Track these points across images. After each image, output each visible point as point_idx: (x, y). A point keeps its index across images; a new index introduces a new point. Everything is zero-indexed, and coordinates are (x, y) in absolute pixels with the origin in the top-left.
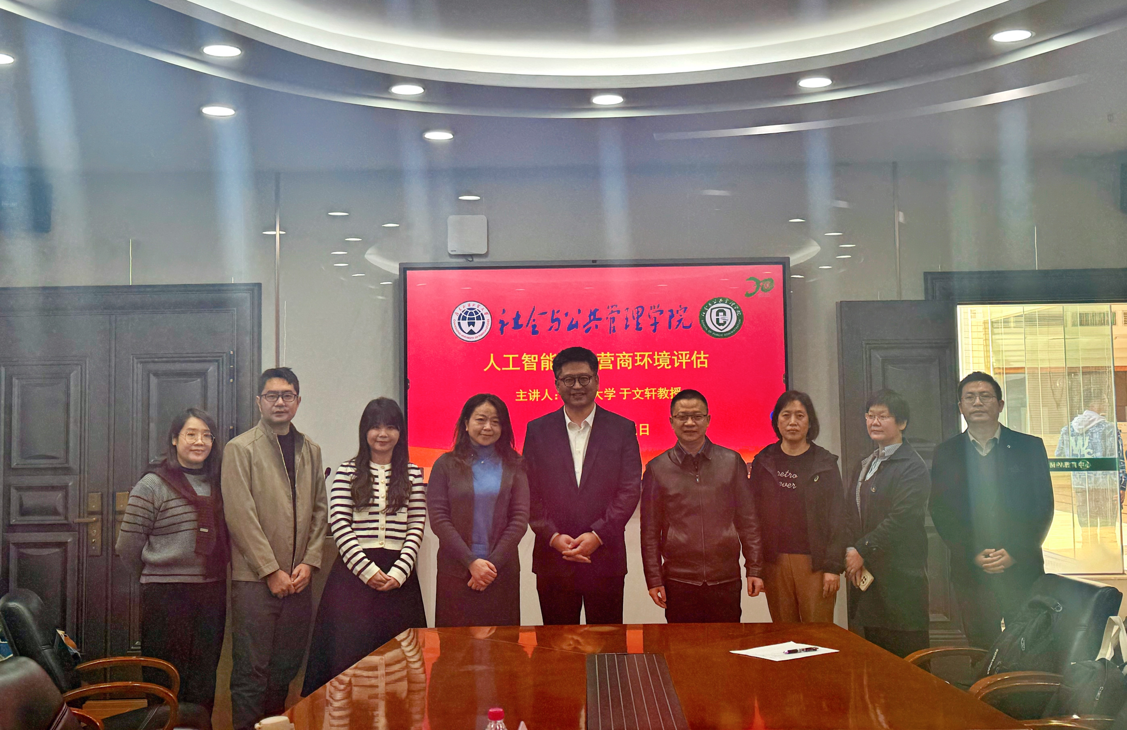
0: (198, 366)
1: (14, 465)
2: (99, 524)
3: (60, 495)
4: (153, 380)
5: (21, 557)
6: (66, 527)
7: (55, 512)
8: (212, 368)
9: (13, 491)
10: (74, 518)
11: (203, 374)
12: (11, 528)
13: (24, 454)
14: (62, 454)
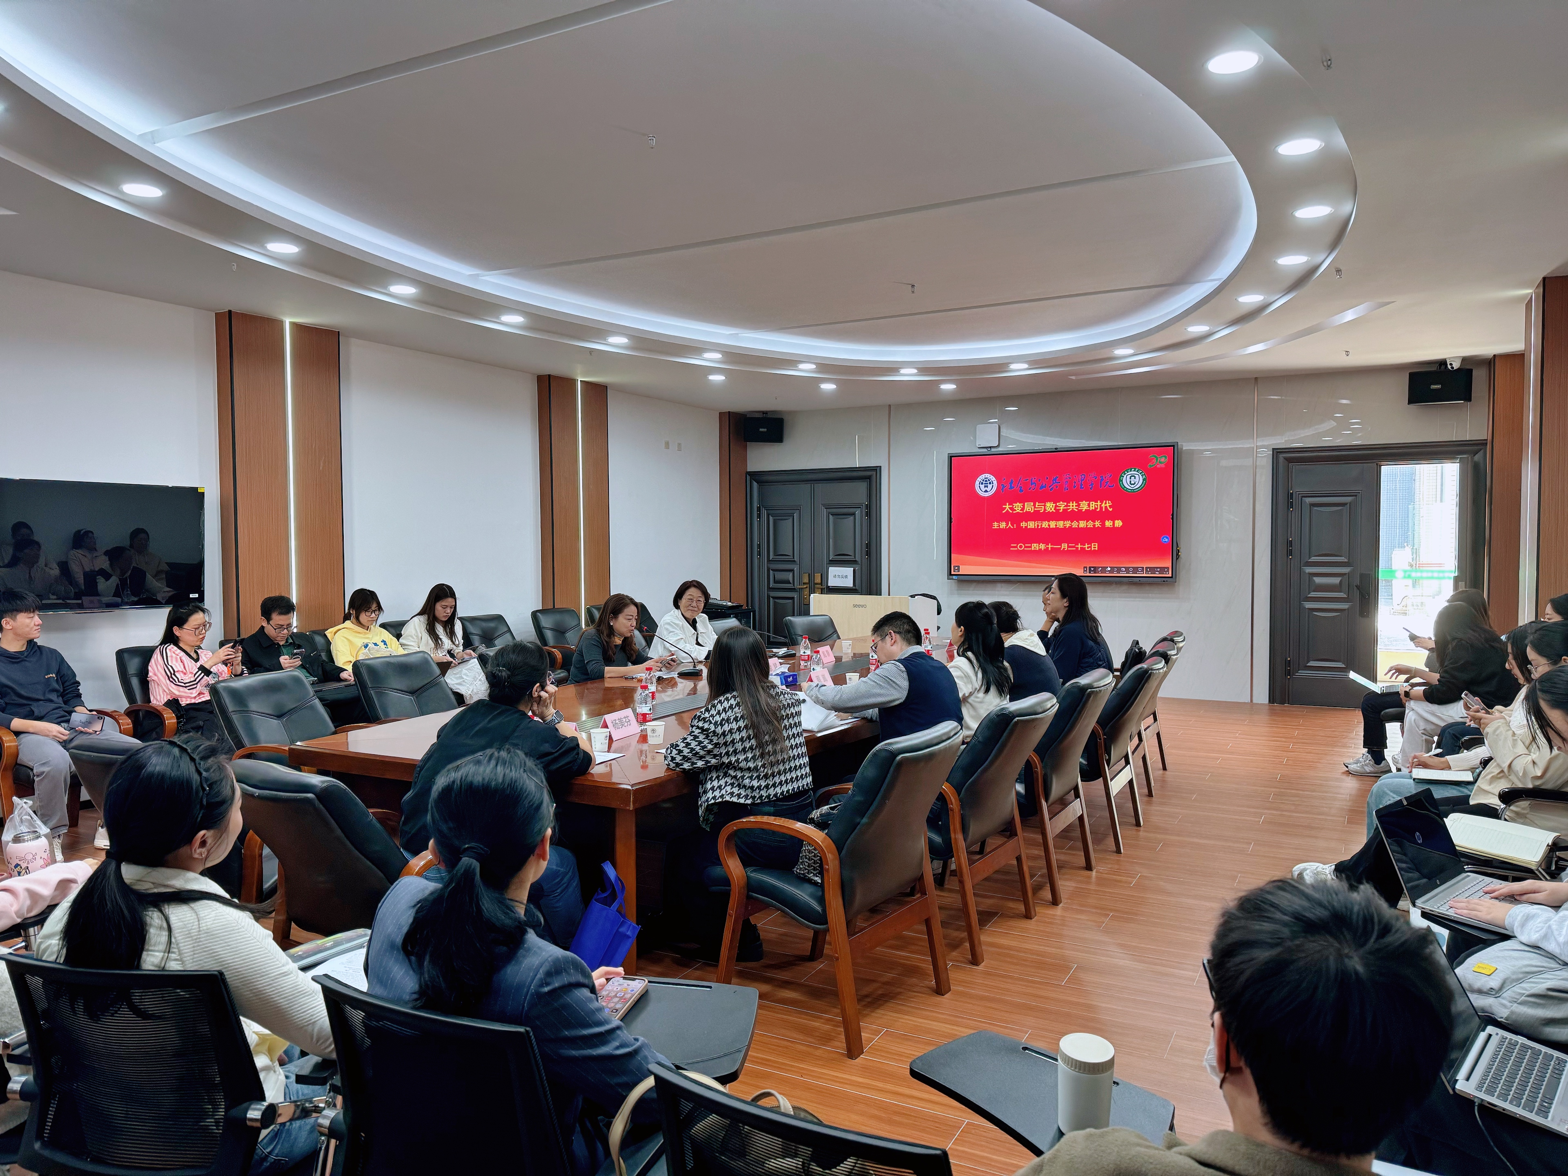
0: (852, 510)
1: (771, 558)
2: (808, 589)
3: (791, 574)
4: (831, 516)
5: (775, 603)
6: (793, 590)
7: (789, 582)
8: (858, 512)
9: (771, 572)
10: (797, 586)
11: (854, 514)
12: (770, 589)
13: (776, 554)
14: (791, 554)
